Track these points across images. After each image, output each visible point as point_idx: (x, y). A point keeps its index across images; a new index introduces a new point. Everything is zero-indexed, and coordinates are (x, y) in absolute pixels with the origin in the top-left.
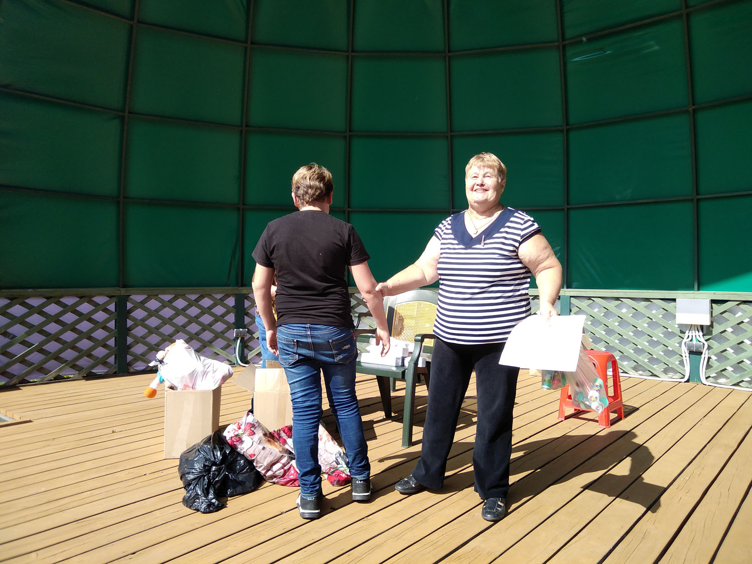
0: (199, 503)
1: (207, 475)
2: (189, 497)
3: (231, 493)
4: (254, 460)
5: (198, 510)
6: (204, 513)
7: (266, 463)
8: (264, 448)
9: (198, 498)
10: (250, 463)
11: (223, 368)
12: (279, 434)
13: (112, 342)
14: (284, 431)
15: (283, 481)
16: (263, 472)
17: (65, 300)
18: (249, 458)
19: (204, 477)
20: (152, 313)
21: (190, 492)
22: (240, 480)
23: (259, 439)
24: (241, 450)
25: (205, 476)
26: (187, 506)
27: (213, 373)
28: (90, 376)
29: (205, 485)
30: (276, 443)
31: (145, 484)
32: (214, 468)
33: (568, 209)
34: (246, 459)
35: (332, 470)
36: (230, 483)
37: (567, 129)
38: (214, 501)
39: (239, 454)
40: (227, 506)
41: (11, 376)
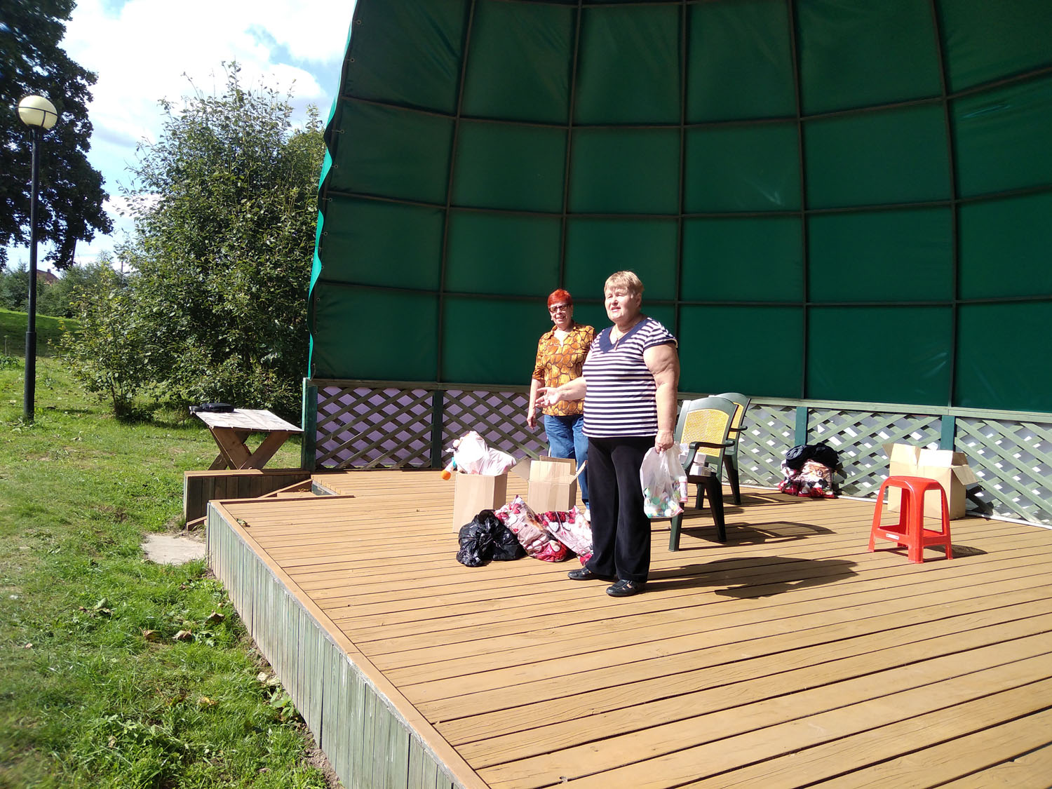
0: (466, 559)
1: (477, 540)
2: (461, 554)
3: (494, 557)
4: (518, 534)
5: (463, 564)
6: (467, 566)
7: (527, 539)
8: (526, 526)
9: (466, 556)
10: (514, 537)
11: (507, 459)
12: (542, 517)
13: (428, 436)
14: (547, 516)
15: (541, 556)
16: (525, 546)
17: (387, 392)
18: (514, 533)
20: (467, 410)
21: (462, 550)
22: (505, 549)
23: (523, 517)
24: (508, 525)
25: (475, 540)
26: (457, 560)
27: (498, 462)
28: (407, 468)
29: (474, 547)
30: (538, 524)
32: (483, 535)
33: (957, 305)
34: (511, 533)
35: (584, 552)
36: (496, 550)
37: (956, 203)
38: (477, 559)
39: (506, 528)
40: (487, 565)
41: (340, 460)
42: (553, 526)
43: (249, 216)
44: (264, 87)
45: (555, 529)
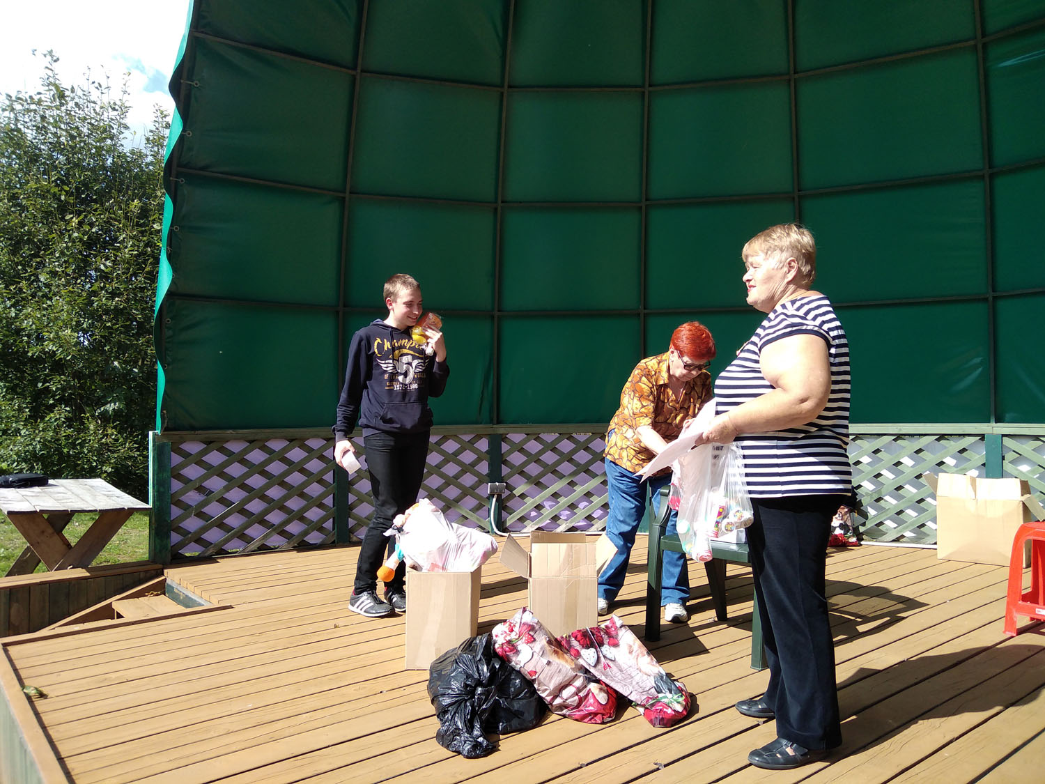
0: (461, 742)
1: (469, 699)
2: (446, 731)
3: (503, 728)
4: (535, 679)
5: (459, 753)
6: (467, 757)
7: (552, 686)
8: (549, 663)
9: (459, 735)
10: (529, 684)
11: (484, 540)
12: (569, 642)
13: (329, 501)
14: (576, 638)
15: (578, 714)
18: (528, 677)
19: (466, 703)
21: (447, 724)
22: (516, 708)
23: (541, 648)
24: (517, 664)
25: (466, 701)
26: (442, 746)
27: (471, 547)
28: (303, 546)
29: (468, 714)
30: (565, 655)
31: (382, 706)
32: (479, 690)
33: (995, 298)
34: (523, 678)
35: (651, 702)
36: (502, 714)
37: (990, 173)
38: (481, 739)
39: (513, 669)
40: (499, 748)
41: (206, 544)
42: (588, 656)
43: (76, 234)
44: (91, 82)
45: (593, 661)
